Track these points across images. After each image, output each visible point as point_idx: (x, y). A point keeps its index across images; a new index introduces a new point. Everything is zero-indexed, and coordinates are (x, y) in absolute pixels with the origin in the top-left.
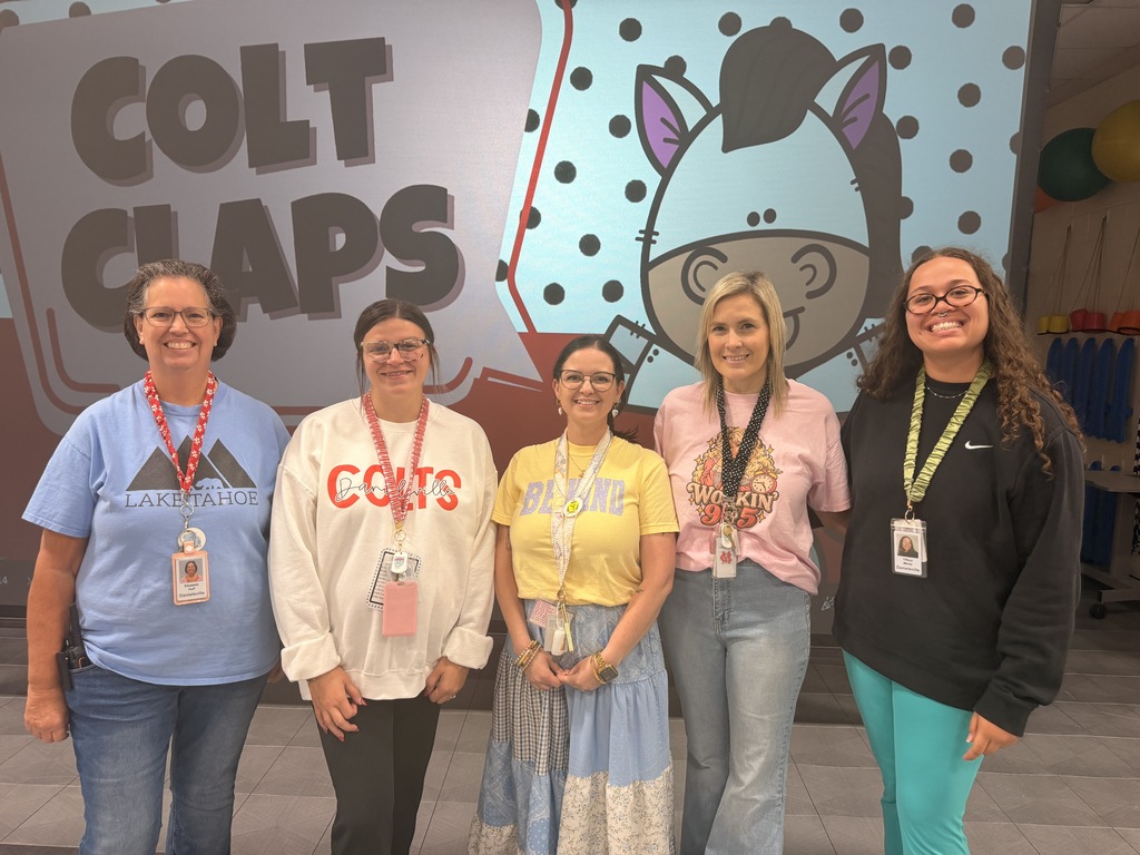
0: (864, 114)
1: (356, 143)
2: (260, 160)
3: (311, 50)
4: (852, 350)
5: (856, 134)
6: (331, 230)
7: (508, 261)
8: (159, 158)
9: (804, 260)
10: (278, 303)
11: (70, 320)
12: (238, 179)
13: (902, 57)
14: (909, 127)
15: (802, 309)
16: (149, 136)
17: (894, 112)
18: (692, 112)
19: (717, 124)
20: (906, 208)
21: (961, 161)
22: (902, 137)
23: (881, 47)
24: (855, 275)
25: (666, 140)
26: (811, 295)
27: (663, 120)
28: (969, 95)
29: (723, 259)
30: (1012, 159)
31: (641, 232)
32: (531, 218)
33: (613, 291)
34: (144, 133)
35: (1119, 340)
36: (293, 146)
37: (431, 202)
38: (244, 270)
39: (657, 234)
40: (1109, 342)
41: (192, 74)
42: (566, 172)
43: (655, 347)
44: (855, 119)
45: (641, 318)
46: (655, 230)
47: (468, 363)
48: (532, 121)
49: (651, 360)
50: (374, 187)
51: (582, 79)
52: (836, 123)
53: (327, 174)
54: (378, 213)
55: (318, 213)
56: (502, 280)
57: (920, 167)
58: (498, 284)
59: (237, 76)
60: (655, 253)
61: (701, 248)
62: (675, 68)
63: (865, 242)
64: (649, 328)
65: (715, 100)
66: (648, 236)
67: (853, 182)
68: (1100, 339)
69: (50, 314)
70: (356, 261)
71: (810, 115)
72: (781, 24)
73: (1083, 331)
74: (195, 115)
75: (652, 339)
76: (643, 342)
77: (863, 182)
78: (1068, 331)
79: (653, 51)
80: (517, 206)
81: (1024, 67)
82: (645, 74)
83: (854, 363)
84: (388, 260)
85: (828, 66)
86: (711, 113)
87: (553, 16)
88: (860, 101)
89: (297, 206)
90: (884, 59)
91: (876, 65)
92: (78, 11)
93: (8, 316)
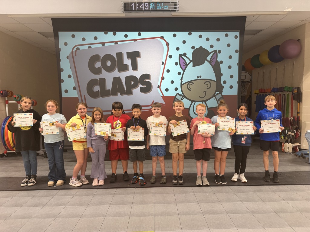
0: (214, 61)
1: (135, 67)
2: (120, 70)
3: (127, 53)
4: (214, 97)
5: (213, 64)
6: (131, 81)
7: (159, 85)
8: (103, 70)
9: (206, 83)
10: (123, 93)
11: (88, 97)
12: (116, 73)
13: (220, 52)
14: (221, 62)
15: (206, 91)
16: (101, 67)
17: (219, 60)
18: (188, 61)
19: (192, 63)
20: (222, 75)
22: (220, 64)
24: (214, 85)
25: (184, 66)
26: (207, 89)
27: (183, 63)
29: (193, 83)
30: (238, 67)
32: (163, 78)
33: (176, 89)
35: (267, 94)
36: (124, 68)
37: (147, 76)
38: (117, 88)
39: (183, 80)
41: (108, 57)
42: (168, 71)
43: (183, 98)
45: (181, 93)
47: (153, 101)
48: (163, 63)
50: (138, 74)
51: (170, 57)
52: (210, 62)
53: (131, 72)
54: (139, 78)
55: (129, 79)
57: (223, 68)
58: (158, 89)
59: (116, 57)
60: (183, 83)
61: (190, 82)
62: (185, 54)
63: (216, 80)
64: (182, 95)
65: (191, 59)
66: (181, 80)
67: (213, 71)
68: (265, 94)
69: (85, 96)
70: (135, 86)
71: (206, 61)
72: (201, 47)
73: (262, 93)
74: (109, 63)
75: (183, 97)
76: (181, 97)
77: (215, 71)
78: (259, 93)
79: (181, 52)
80: (161, 76)
81: (238, 53)
82: (180, 56)
83: (215, 99)
84: (140, 86)
85: (208, 53)
86: (191, 61)
87: (166, 47)
88: (214, 58)
89: (126, 78)
90: (216, 52)
91: (216, 53)
92: (90, 47)
93: (77, 96)
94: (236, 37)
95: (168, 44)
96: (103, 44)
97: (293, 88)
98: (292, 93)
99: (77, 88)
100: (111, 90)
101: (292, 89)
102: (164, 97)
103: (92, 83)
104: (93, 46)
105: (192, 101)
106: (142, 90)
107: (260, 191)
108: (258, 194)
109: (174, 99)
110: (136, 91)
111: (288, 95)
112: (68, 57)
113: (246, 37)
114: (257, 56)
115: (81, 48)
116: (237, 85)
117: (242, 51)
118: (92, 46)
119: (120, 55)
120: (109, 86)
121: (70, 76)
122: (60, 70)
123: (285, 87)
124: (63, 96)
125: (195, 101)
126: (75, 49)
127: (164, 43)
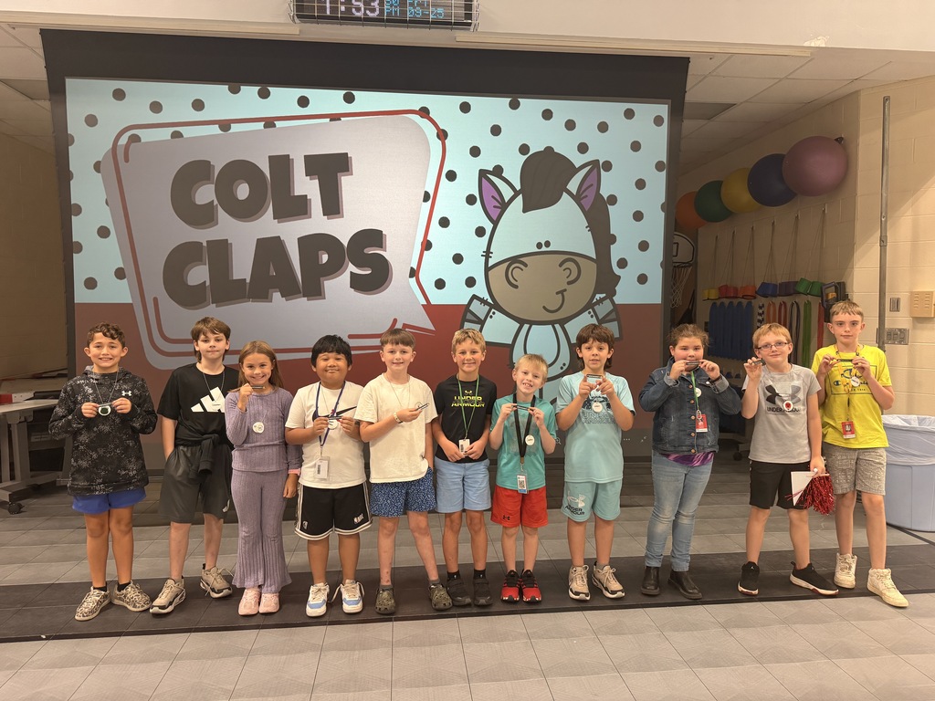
0: (591, 194)
1: (332, 206)
2: (279, 216)
3: (308, 158)
4: (591, 310)
5: (587, 203)
6: (320, 252)
7: (415, 267)
8: (222, 214)
9: (565, 266)
10: (290, 291)
11: (168, 305)
12: (267, 225)
13: (608, 166)
14: (613, 200)
15: (565, 290)
16: (216, 202)
17: (605, 192)
18: (507, 193)
19: (520, 198)
20: (613, 239)
21: (638, 216)
22: (610, 205)
23: (598, 161)
24: (590, 272)
25: (495, 207)
26: (569, 283)
27: (493, 197)
28: (641, 184)
29: (526, 265)
30: (662, 215)
31: (484, 252)
32: (427, 245)
33: (470, 282)
34: (213, 201)
35: (745, 302)
36: (295, 208)
37: (373, 237)
38: (271, 274)
39: (492, 253)
40: (740, 303)
41: (242, 170)
42: (444, 222)
43: (493, 310)
44: (586, 197)
45: (486, 296)
46: (491, 251)
47: (395, 322)
48: (426, 197)
49: (491, 317)
50: (343, 229)
51: (452, 176)
52: (577, 198)
53: (317, 223)
54: (346, 244)
55: (311, 244)
56: (413, 277)
57: (619, 219)
58: (410, 279)
59: (266, 170)
60: (491, 262)
61: (514, 260)
62: (498, 171)
63: (594, 256)
64: (490, 301)
65: (518, 187)
66: (487, 254)
67: (587, 227)
68: (736, 302)
69: (156, 300)
70: (334, 268)
71: (565, 194)
72: (549, 150)
73: (726, 297)
74: (243, 191)
75: (491, 306)
76: (487, 308)
77: (591, 227)
78: (719, 298)
79: (486, 162)
80: (420, 239)
81: (665, 171)
82: (483, 174)
83: (592, 316)
84: (351, 268)
85: (572, 170)
86: (516, 193)
87: (435, 144)
88: (589, 187)
89: (300, 240)
90: (599, 167)
91: (595, 170)
92: (177, 135)
93: (129, 301)
94: (658, 121)
95: (442, 135)
96: (225, 125)
97: (825, 285)
98: (822, 300)
99: (130, 271)
100: (248, 281)
101: (821, 288)
102: (430, 308)
103: (183, 256)
104: (187, 132)
105: (521, 322)
106: (358, 284)
107: (743, 624)
108: (739, 632)
109: (465, 315)
110: (339, 286)
111: (808, 305)
112: (97, 167)
113: (688, 125)
114: (715, 188)
115: (146, 136)
116: (660, 271)
117: (677, 164)
118: (185, 130)
119: (281, 165)
120: (242, 267)
121: (104, 232)
122: (68, 211)
123: (798, 279)
124: (77, 300)
125: (531, 323)
126: (123, 140)
127: (431, 132)
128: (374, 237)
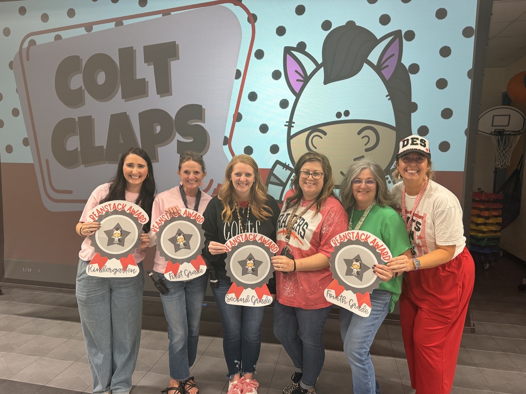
0: (392, 64)
1: (164, 88)
2: (127, 96)
3: (147, 49)
5: (388, 73)
6: (155, 125)
7: (228, 136)
8: (88, 96)
9: (364, 134)
11: (55, 165)
12: (118, 104)
13: (410, 36)
14: (415, 68)
16: (83, 88)
17: (406, 62)
18: (309, 67)
20: (414, 107)
21: (442, 84)
22: (411, 74)
23: (400, 31)
24: (389, 139)
25: (297, 80)
26: (367, 150)
27: (296, 71)
29: (325, 134)
30: (469, 82)
31: (287, 122)
32: (238, 117)
33: (274, 149)
34: (81, 87)
36: (137, 89)
38: (120, 142)
39: (294, 123)
41: (100, 61)
44: (387, 66)
45: (288, 161)
46: (293, 121)
47: (212, 181)
48: (238, 74)
50: (172, 106)
51: (260, 54)
52: (378, 69)
53: (153, 101)
54: (173, 117)
55: (151, 117)
56: (226, 145)
58: (224, 146)
59: (117, 60)
60: (293, 131)
61: (314, 129)
62: (301, 47)
63: (394, 125)
64: (291, 166)
65: (320, 61)
66: (290, 124)
67: (387, 96)
69: (47, 161)
70: (165, 138)
71: (365, 65)
72: (351, 24)
74: (101, 78)
76: (289, 172)
77: (392, 96)
79: (291, 40)
80: (232, 112)
81: (474, 36)
82: (288, 50)
83: (390, 182)
84: (178, 137)
85: (373, 41)
86: (318, 67)
87: (246, 27)
88: (390, 57)
89: (140, 114)
90: (401, 37)
91: (397, 40)
92: (58, 38)
93: (32, 162)
95: (252, 19)
96: (89, 27)
99: (32, 141)
100: (105, 147)
103: (64, 129)
109: (269, 178)
110: (168, 152)
112: (11, 65)
115: (40, 40)
116: (463, 140)
118: (63, 33)
119: (127, 55)
120: (101, 138)
121: (15, 113)
124: (2, 160)
126: (26, 45)
127: (242, 16)
128: (195, 111)
